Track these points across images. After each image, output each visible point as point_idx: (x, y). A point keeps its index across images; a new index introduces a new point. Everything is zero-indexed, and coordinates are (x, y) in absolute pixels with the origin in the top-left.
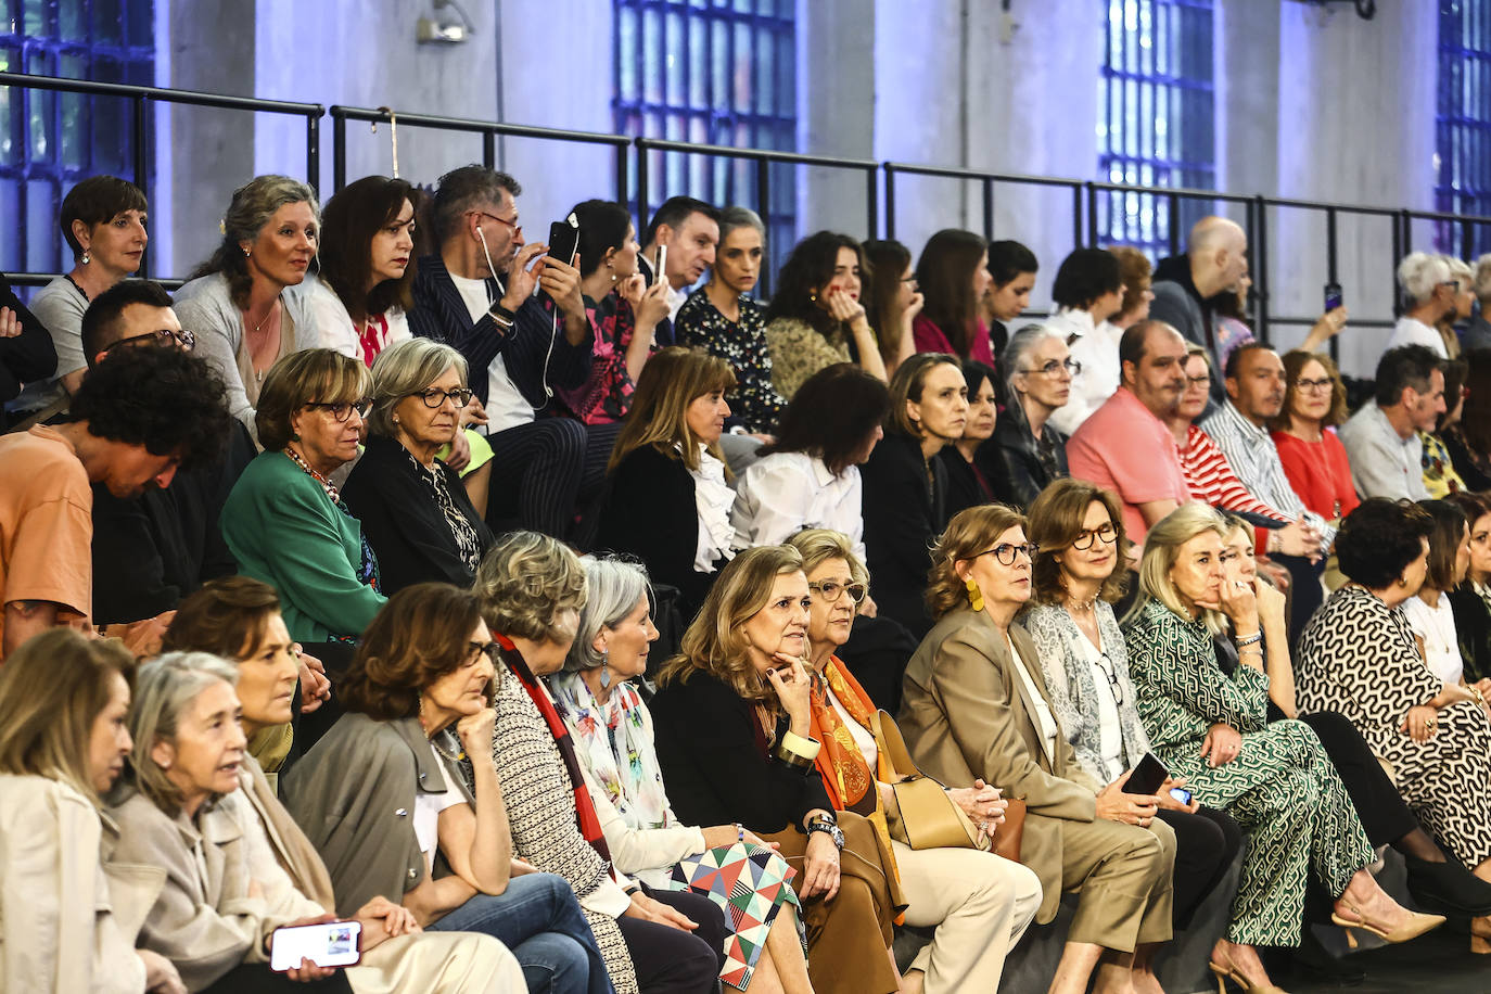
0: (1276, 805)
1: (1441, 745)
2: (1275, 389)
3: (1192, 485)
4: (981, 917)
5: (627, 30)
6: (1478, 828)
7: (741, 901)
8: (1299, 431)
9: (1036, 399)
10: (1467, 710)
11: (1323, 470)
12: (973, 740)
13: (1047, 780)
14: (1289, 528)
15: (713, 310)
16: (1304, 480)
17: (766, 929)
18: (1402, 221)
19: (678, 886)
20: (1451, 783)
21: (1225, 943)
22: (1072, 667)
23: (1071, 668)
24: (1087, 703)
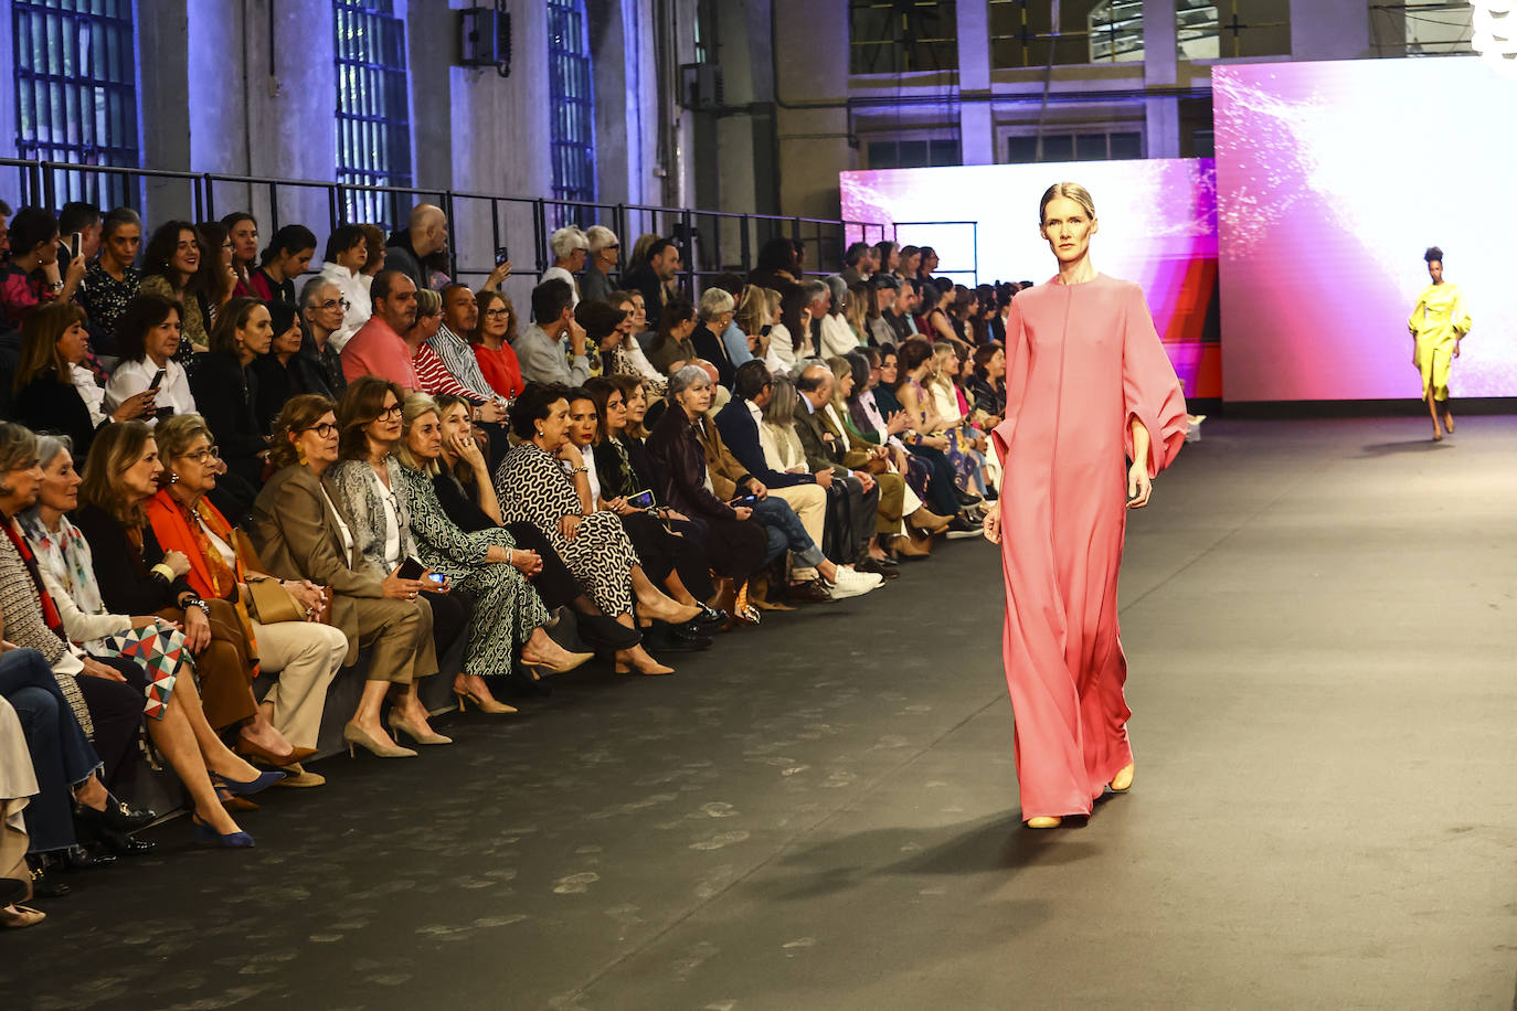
0: (490, 584)
1: (592, 537)
2: (471, 311)
3: (422, 380)
4: (308, 667)
5: (24, 95)
6: (616, 593)
7: (156, 663)
8: (488, 344)
9: (319, 325)
10: (608, 517)
11: (504, 370)
12: (303, 548)
13: (350, 574)
14: (486, 405)
15: (105, 275)
16: (490, 374)
17: (174, 679)
18: (538, 205)
19: (114, 654)
20: (598, 565)
21: (462, 675)
22: (372, 502)
23: (370, 502)
24: (379, 525)
